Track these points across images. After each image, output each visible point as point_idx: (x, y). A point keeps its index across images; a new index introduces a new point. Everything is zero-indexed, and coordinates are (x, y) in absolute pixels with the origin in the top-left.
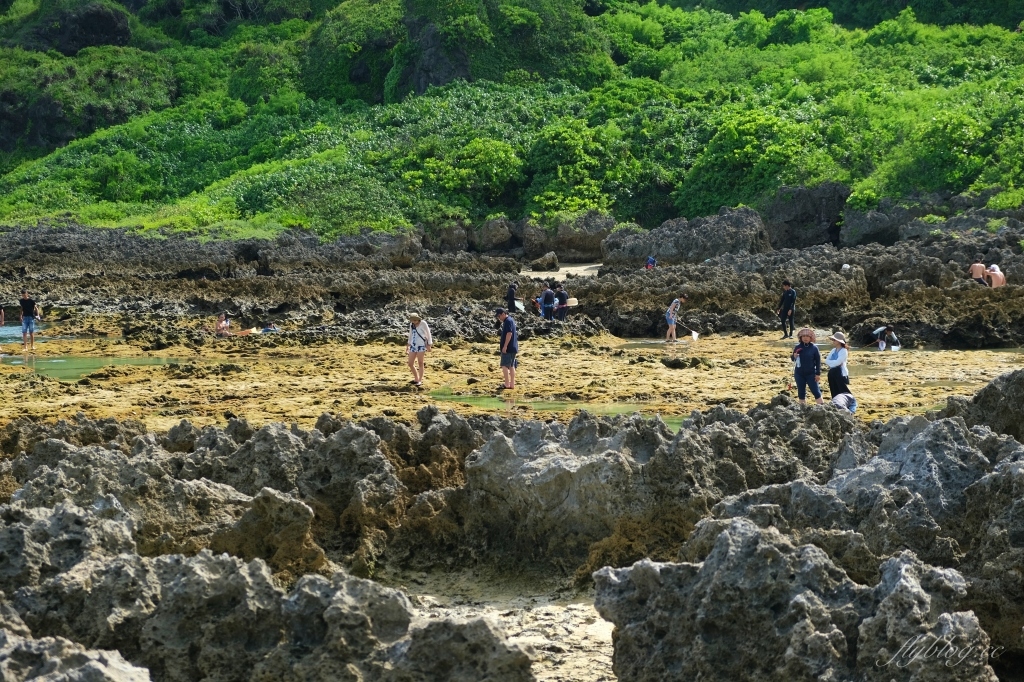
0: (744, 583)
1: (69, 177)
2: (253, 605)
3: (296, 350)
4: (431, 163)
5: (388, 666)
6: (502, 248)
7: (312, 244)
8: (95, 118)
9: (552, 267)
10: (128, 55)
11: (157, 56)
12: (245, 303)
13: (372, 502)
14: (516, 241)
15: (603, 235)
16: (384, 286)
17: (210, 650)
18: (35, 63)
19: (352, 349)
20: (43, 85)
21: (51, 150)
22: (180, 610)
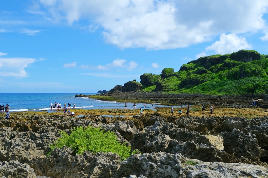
0: (234, 134)
1: (199, 88)
2: (186, 133)
3: (221, 108)
4: (242, 87)
5: (197, 139)
6: (251, 97)
7: (227, 96)
8: (203, 82)
9: (257, 99)
10: (207, 74)
11: (210, 75)
12: (216, 103)
13: (214, 125)
14: (252, 96)
15: (264, 95)
16: (233, 101)
17: (182, 137)
18: (196, 76)
19: (227, 108)
20: (197, 78)
21: (198, 85)
22: (180, 133)
